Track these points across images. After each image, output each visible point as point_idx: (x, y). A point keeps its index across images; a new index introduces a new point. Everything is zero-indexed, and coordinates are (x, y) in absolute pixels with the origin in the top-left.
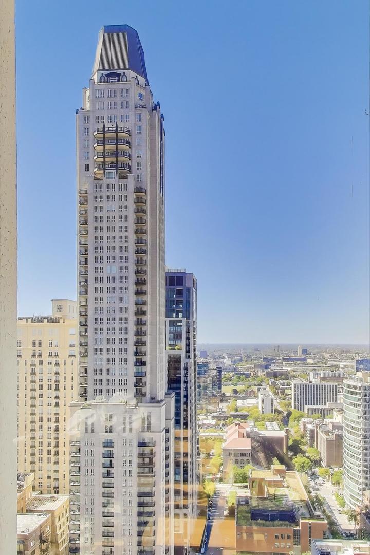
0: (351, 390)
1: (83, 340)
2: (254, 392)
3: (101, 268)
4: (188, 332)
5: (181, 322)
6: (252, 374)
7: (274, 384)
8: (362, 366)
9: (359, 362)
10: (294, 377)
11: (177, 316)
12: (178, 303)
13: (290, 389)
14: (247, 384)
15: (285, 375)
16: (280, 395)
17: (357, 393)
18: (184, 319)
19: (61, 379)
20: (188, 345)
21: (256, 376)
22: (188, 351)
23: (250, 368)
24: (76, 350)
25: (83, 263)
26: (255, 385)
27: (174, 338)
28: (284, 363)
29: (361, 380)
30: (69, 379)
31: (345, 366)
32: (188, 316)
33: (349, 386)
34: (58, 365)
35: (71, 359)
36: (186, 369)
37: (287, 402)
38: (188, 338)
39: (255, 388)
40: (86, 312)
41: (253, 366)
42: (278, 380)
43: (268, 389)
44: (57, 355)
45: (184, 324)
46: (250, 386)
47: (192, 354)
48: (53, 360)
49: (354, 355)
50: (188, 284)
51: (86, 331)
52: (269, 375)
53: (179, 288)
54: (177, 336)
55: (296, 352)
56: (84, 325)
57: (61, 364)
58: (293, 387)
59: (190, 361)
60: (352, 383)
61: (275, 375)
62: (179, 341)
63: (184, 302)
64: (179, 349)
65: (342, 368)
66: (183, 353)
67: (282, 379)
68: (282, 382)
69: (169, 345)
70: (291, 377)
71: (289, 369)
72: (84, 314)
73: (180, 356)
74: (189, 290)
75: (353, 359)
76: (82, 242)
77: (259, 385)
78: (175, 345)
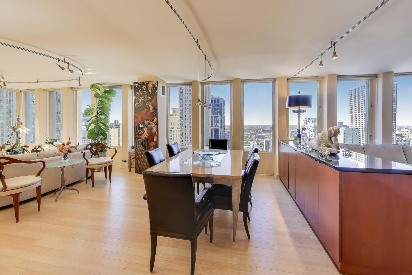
1: (181, 123)
2: (250, 143)
3: (187, 97)
4: (221, 120)
5: (218, 116)
6: (249, 136)
7: (258, 140)
10: (266, 138)
11: (217, 114)
12: (217, 109)
13: (264, 142)
14: (247, 140)
15: (263, 137)
16: (260, 144)
18: (220, 116)
19: (175, 136)
20: (221, 125)
21: (251, 137)
22: (221, 127)
23: (249, 134)
24: (179, 126)
25: (181, 95)
26: (250, 141)
27: (216, 122)
28: (262, 132)
30: (178, 136)
32: (221, 114)
34: (174, 131)
35: (178, 129)
36: (220, 134)
37: (262, 147)
38: (221, 123)
39: (250, 142)
40: (182, 112)
41: (250, 133)
42: (259, 139)
43: (255, 142)
44: (173, 128)
45: (220, 117)
46: (248, 141)
47: (223, 128)
48: (172, 130)
50: (221, 102)
51: (182, 120)
52: (256, 137)
53: (218, 104)
54: (217, 122)
55: (267, 128)
56: (182, 117)
57: (175, 131)
58: (265, 141)
59: (222, 131)
61: (259, 137)
62: (218, 124)
63: (220, 109)
64: (218, 127)
66: (219, 128)
67: (261, 138)
68: (261, 139)
69: (214, 125)
70: (265, 138)
71: (264, 135)
72: (182, 114)
73: (218, 129)
74: (221, 105)
76: (181, 88)
77: (252, 141)
78: (216, 125)
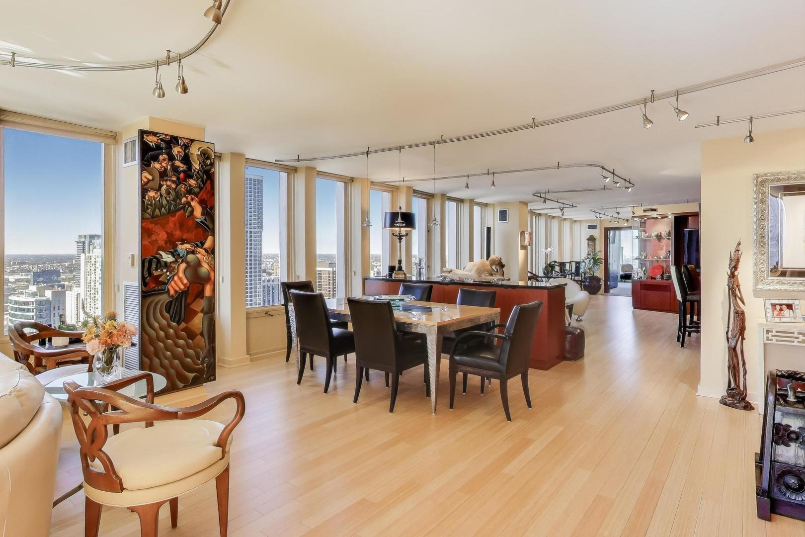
0: (20, 307)
8: (42, 279)
9: (37, 275)
17: (28, 310)
29: (34, 294)
31: (17, 280)
33: (16, 303)
49: (31, 267)
60: (22, 298)
65: (11, 283)
75: (29, 272)
